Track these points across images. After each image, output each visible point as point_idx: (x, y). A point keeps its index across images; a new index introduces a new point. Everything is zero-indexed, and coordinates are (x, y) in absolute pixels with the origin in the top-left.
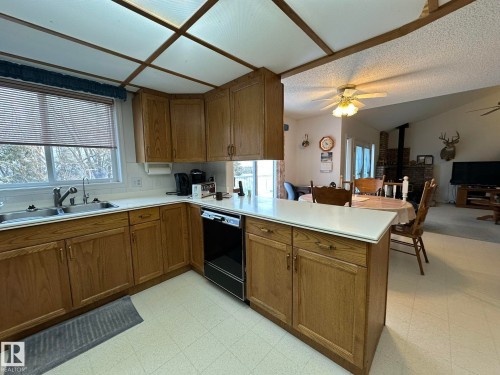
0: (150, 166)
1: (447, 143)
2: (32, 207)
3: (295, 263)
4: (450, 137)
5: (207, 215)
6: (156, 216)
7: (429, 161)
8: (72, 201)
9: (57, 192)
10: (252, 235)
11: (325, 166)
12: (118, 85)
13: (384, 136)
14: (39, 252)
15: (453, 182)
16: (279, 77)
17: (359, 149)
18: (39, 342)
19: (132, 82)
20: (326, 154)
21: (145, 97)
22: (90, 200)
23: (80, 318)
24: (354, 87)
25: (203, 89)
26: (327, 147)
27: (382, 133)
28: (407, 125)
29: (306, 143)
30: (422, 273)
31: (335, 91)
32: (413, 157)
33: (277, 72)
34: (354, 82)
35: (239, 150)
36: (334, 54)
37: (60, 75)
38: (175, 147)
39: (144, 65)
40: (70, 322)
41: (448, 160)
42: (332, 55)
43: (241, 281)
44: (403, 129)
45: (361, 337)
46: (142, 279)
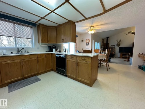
0: (42, 44)
1: (118, 42)
2: (12, 52)
3: (77, 64)
4: (119, 41)
5: (57, 56)
6: (44, 56)
7: (114, 47)
8: (22, 52)
9: (18, 49)
10: (68, 59)
11: (87, 47)
12: (34, 23)
13: (103, 40)
14: (16, 62)
15: (119, 52)
16: (75, 23)
17: (96, 43)
18: (15, 84)
19: (38, 22)
20: (88, 44)
21: (41, 26)
22: (26, 52)
23: (25, 80)
24: (93, 27)
25: (56, 25)
26: (88, 42)
27: (102, 39)
28: (108, 37)
29: (82, 41)
30: (108, 70)
31: (89, 27)
32: (110, 46)
33: (74, 22)
34: (93, 25)
35: (65, 40)
36: (87, 18)
37: (20, 19)
38: (49, 39)
39: (42, 18)
40: (23, 81)
41: (118, 46)
42: (86, 19)
43: (65, 70)
44: (107, 38)
45: (90, 77)
46: (40, 72)
